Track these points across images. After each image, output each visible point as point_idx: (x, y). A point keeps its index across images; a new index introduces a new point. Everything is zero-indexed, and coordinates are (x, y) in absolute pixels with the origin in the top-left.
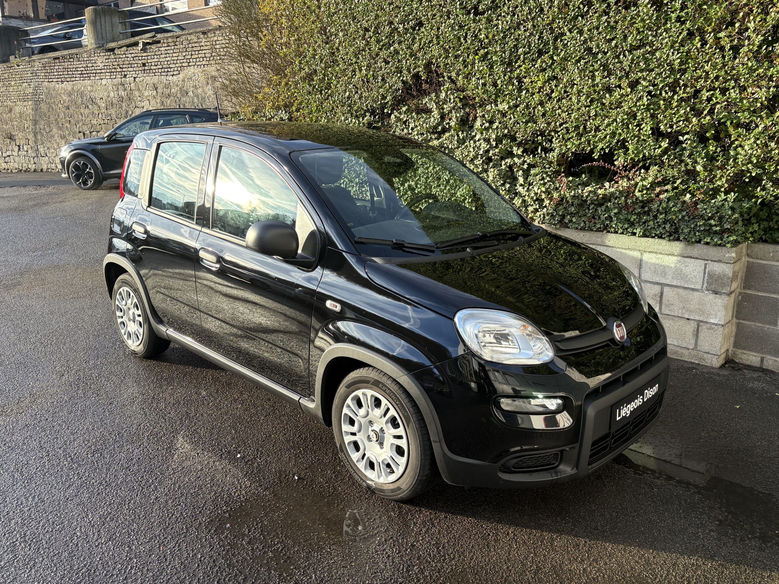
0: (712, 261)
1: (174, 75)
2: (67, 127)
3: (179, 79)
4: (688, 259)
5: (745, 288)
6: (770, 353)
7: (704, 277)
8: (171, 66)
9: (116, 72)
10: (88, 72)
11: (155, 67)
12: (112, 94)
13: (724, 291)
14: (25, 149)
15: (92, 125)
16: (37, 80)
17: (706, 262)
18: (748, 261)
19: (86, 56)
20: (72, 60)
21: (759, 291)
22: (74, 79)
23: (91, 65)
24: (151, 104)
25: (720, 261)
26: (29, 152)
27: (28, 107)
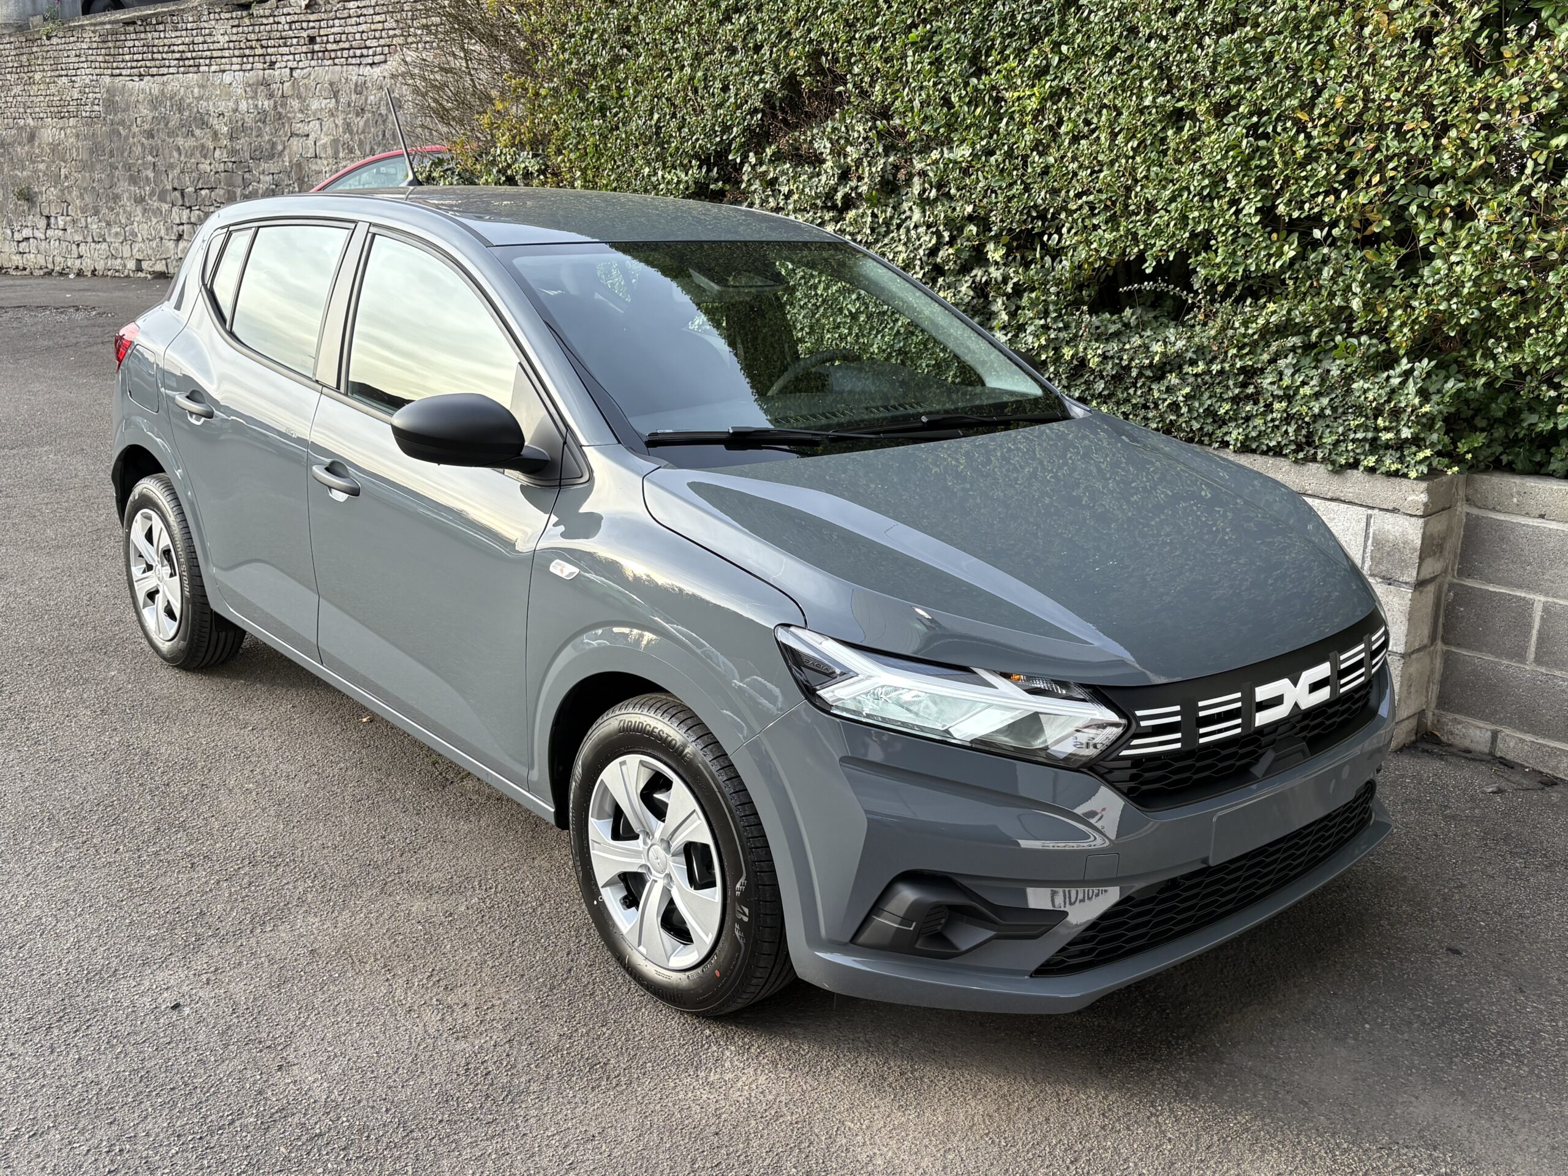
0: (1381, 509)
1: (372, 64)
2: (147, 177)
3: (386, 74)
4: (1333, 504)
5: (1461, 573)
6: (1510, 724)
7: (1365, 547)
8: (368, 43)
9: (254, 56)
10: (194, 54)
11: (335, 47)
12: (243, 106)
13: (1405, 579)
14: (61, 223)
15: (200, 174)
16: (88, 71)
17: (1370, 512)
18: (1468, 514)
19: (191, 19)
20: (161, 27)
21: (1490, 582)
22: (165, 70)
23: (201, 39)
24: (324, 129)
25: (1394, 510)
26: (69, 231)
27: (68, 131)
